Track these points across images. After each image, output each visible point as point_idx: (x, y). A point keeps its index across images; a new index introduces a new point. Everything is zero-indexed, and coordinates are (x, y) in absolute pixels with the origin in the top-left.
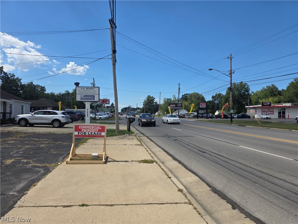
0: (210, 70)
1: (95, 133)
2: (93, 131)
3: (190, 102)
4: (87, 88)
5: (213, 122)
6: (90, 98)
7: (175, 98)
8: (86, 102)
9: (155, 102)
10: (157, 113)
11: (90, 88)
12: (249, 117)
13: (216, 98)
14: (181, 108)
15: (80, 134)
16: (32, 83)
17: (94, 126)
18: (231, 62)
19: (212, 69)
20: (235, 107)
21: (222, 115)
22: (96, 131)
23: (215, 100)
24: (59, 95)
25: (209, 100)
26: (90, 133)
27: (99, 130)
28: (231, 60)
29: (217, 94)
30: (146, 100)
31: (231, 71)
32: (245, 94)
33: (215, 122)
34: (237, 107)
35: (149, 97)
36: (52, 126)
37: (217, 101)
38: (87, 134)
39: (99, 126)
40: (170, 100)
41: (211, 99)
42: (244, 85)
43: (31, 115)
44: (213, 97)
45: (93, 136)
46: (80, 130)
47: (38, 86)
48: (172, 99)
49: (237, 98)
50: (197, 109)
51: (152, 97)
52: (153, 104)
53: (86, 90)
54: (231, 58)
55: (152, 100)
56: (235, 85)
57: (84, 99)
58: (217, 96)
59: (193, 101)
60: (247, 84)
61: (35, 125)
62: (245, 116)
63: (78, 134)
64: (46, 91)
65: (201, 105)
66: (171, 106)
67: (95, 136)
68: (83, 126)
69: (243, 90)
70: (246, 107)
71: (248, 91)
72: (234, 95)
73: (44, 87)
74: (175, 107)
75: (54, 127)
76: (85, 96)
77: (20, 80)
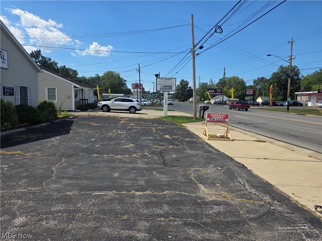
0: (268, 55)
1: (221, 120)
2: (220, 118)
3: (229, 87)
4: (166, 79)
5: (266, 110)
6: (168, 88)
7: (212, 82)
8: (165, 92)
9: (188, 86)
10: (191, 99)
11: (168, 79)
12: (302, 105)
13: (259, 83)
14: (221, 94)
15: (211, 120)
16: (65, 66)
17: (220, 114)
18: (292, 47)
19: (271, 55)
20: (281, 93)
21: (271, 103)
22: (222, 118)
23: (257, 85)
24: (90, 79)
25: (250, 85)
26: (218, 119)
27: (224, 118)
28: (292, 44)
29: (259, 78)
30: (179, 85)
31: (291, 56)
32: (294, 79)
33: (268, 110)
34: (283, 93)
35: (183, 81)
36: (129, 112)
37: (259, 86)
38: (216, 120)
39: (224, 115)
40: (206, 84)
41: (252, 84)
42: (293, 68)
43: (112, 102)
44: (255, 82)
45: (220, 122)
46: (211, 117)
47: (70, 70)
48: (209, 83)
49: (284, 83)
50: (237, 94)
51: (186, 81)
52: (187, 89)
53: (165, 81)
54: (292, 43)
55: (186, 84)
56: (283, 68)
57: (163, 89)
58: (259, 80)
59: (232, 85)
60: (297, 67)
61: (111, 111)
62: (296, 104)
63: (210, 120)
64: (78, 75)
65: (248, 91)
66: (209, 91)
67: (221, 122)
68: (213, 114)
69: (292, 74)
70: (296, 93)
71: (297, 75)
72: (281, 79)
73: (76, 71)
74: (214, 92)
75: (130, 113)
76: (164, 86)
77: (57, 64)
